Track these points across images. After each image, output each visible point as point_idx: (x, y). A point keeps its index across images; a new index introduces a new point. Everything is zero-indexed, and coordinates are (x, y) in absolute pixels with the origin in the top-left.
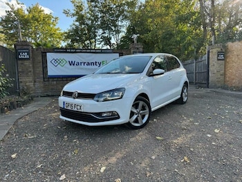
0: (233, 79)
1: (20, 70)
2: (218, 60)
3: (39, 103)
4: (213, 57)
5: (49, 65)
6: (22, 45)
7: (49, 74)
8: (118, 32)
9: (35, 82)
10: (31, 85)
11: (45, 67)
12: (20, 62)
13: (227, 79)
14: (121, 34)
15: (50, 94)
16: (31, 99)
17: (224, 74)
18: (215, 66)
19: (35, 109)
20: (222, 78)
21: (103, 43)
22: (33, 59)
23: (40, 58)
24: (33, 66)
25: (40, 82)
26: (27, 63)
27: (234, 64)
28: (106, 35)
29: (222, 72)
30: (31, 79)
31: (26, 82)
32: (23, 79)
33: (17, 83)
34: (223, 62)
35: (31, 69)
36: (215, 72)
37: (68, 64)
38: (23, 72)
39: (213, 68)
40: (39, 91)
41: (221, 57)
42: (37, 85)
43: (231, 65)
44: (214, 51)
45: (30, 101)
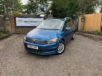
0: (87, 29)
1: (6, 24)
2: (82, 21)
3: (13, 36)
4: (80, 20)
5: (17, 22)
6: (6, 15)
7: (17, 26)
8: (47, 6)
9: (12, 28)
10: (10, 30)
11: (15, 23)
12: (6, 21)
14: (48, 7)
15: (17, 33)
16: (10, 35)
17: (84, 27)
18: (80, 23)
19: (12, 39)
20: (83, 28)
21: (40, 11)
22: (11, 20)
23: (13, 19)
25: (13, 28)
26: (8, 21)
28: (42, 7)
29: (83, 26)
30: (10, 27)
31: (8, 29)
32: (7, 27)
33: (5, 29)
34: (83, 22)
35: (10, 24)
36: (80, 26)
37: (24, 22)
38: (7, 25)
39: (80, 24)
40: (14, 32)
41: (83, 20)
42: (13, 29)
43: (86, 23)
44: (80, 18)
45: (10, 36)
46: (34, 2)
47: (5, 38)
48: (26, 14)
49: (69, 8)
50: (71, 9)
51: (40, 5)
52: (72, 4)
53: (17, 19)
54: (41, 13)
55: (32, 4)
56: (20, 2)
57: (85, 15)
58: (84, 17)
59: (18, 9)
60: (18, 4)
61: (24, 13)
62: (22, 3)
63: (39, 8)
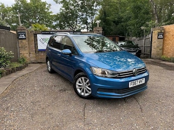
0: (169, 53)
1: (20, 46)
2: (158, 38)
3: (31, 68)
4: (155, 37)
5: (39, 42)
6: (21, 30)
7: (39, 48)
8: (93, 14)
9: (30, 53)
10: (27, 55)
11: (36, 44)
12: (20, 41)
13: (165, 52)
14: (95, 16)
15: (39, 61)
16: (26, 65)
17: (163, 49)
18: (156, 43)
19: (28, 72)
20: (161, 52)
21: (81, 23)
22: (29, 38)
23: (33, 38)
24: (29, 43)
25: (33, 54)
26: (24, 41)
27: (170, 41)
28: (84, 17)
29: (161, 47)
30: (27, 52)
31: (24, 54)
32: (22, 52)
33: (17, 54)
34: (162, 40)
35: (27, 46)
36: (156, 47)
38: (22, 47)
39: (154, 45)
40: (33, 60)
41: (161, 36)
42: (31, 55)
43: (168, 42)
44: (155, 32)
45: (25, 67)
46: (71, 9)
47: (14, 72)
48: (58, 29)
49: (133, 15)
50: (136, 17)
51: (80, 13)
52: (138, 8)
53: (39, 36)
54: (83, 26)
55: (67, 13)
56: (48, 10)
57: (164, 27)
58: (164, 30)
59: (46, 21)
60: (45, 13)
61: (54, 27)
62: (51, 12)
63: (78, 18)
